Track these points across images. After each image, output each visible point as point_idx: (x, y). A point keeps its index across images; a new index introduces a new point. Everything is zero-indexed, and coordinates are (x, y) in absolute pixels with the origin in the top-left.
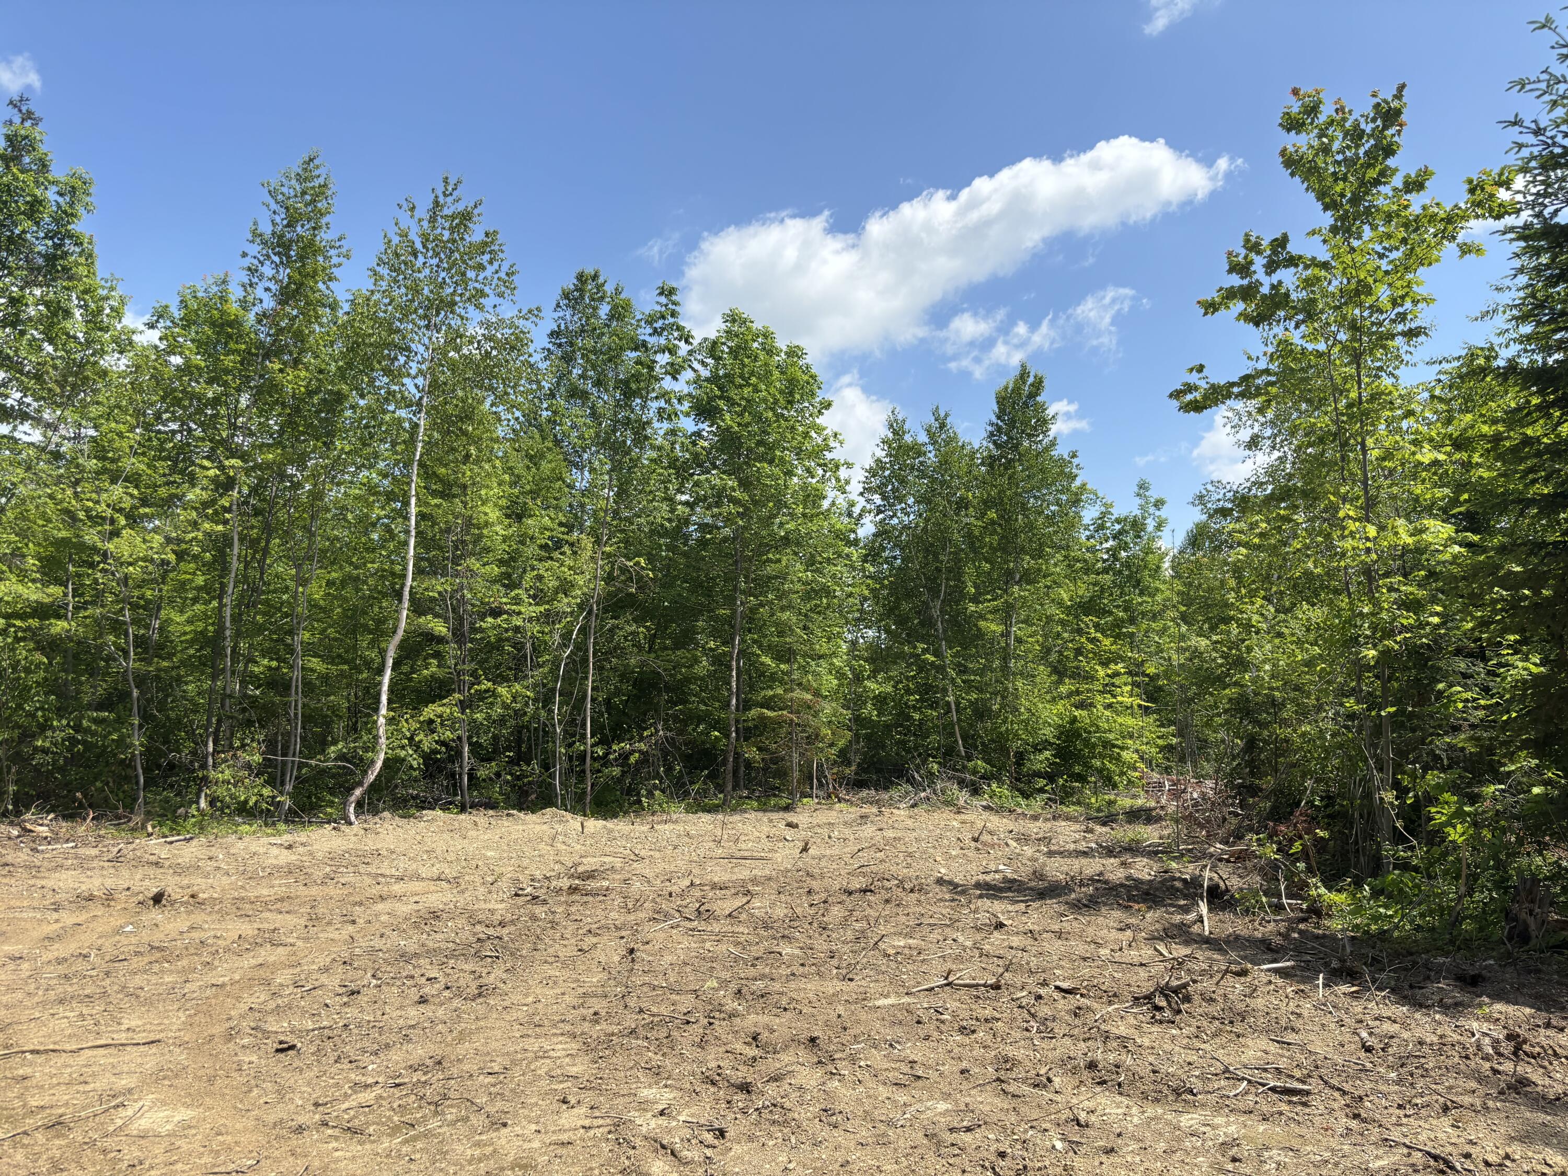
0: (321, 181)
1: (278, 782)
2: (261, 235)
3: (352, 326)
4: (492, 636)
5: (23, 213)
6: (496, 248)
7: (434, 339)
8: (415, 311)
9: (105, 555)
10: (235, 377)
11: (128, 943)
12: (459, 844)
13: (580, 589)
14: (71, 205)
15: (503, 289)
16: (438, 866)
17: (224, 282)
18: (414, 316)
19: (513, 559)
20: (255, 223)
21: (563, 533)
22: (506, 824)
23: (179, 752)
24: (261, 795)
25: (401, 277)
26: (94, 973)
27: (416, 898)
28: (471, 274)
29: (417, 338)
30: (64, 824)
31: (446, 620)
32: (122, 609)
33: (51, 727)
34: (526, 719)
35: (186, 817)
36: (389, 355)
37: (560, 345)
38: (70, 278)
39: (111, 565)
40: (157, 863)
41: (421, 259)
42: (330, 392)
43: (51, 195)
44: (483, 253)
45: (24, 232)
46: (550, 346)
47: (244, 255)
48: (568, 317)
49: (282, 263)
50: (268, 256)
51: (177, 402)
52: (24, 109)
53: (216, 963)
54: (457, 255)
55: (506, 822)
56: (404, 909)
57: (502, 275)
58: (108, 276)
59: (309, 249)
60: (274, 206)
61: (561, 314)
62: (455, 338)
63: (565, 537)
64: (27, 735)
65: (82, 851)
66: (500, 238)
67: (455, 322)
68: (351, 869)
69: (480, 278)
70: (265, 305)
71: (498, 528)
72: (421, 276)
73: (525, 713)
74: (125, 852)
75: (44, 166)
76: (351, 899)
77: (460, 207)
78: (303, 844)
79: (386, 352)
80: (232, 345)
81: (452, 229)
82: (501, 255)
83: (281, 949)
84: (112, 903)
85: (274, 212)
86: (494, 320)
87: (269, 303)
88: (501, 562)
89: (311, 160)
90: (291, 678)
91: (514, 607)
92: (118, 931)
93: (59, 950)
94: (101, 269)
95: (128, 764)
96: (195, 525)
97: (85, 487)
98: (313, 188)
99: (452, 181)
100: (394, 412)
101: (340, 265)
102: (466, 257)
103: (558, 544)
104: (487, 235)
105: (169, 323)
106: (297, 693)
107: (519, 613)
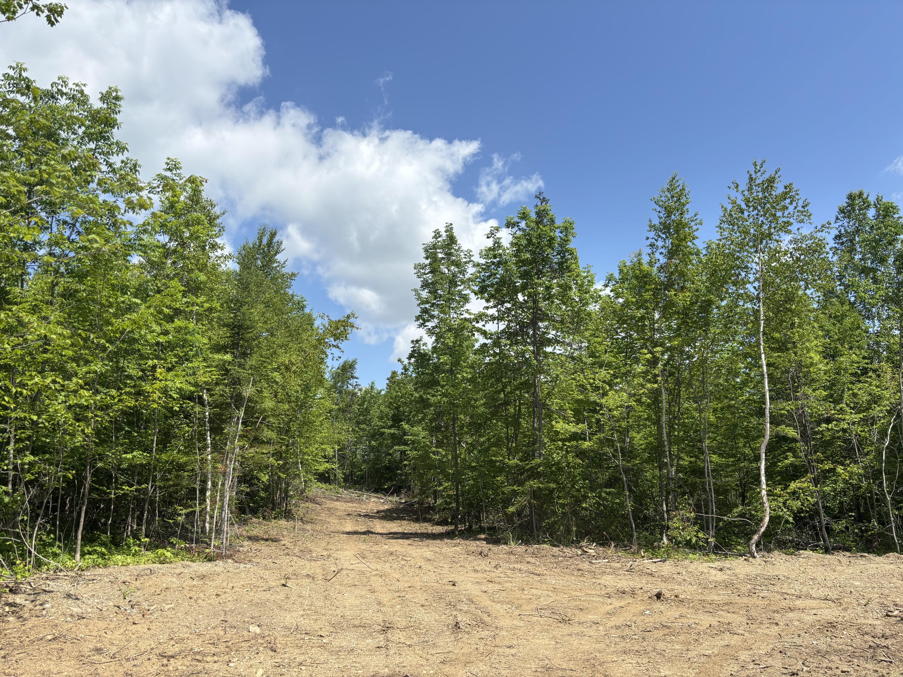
0: (681, 187)
1: (705, 529)
2: (654, 226)
3: (711, 262)
4: (828, 436)
5: (547, 245)
6: (794, 193)
7: (761, 258)
8: (748, 244)
9: (601, 406)
10: (651, 303)
11: (650, 621)
12: (832, 576)
13: (888, 400)
14: (566, 235)
15: (802, 217)
16: (822, 589)
17: (640, 255)
18: (747, 247)
19: (833, 385)
20: (650, 221)
21: (867, 364)
22: (862, 563)
23: (648, 510)
24: (698, 537)
25: (736, 227)
26: (636, 637)
27: (814, 611)
28: (779, 214)
29: (751, 260)
30: (601, 549)
31: (795, 428)
32: (612, 434)
33: (588, 497)
34: (862, 490)
35: (659, 548)
36: (735, 273)
37: (842, 243)
38: (570, 271)
39: (604, 411)
40: (651, 574)
41: (746, 214)
42: (705, 301)
43: (557, 234)
44: (785, 199)
45: (548, 254)
46: (836, 245)
47: (648, 238)
48: (846, 224)
49: (667, 237)
50: (659, 236)
51: (624, 322)
52: (541, 198)
53: (701, 640)
54: (768, 205)
55: (862, 561)
56: (809, 618)
57: (800, 208)
58: (586, 266)
59: (680, 226)
60: (659, 209)
61: (841, 223)
62: (774, 254)
63: (870, 366)
64: (578, 502)
65: (613, 564)
66: (795, 187)
67: (773, 245)
68: (764, 588)
69: (785, 214)
70: (661, 262)
71: (820, 366)
72: (748, 223)
73: (861, 487)
74: (633, 566)
75: (552, 221)
76: (771, 608)
77: (766, 176)
78: (729, 569)
79: (733, 272)
80: (648, 287)
81: (763, 191)
82: (797, 197)
83: (736, 636)
84: (635, 596)
85: (659, 212)
86: (799, 237)
87: (663, 260)
88: (825, 388)
89: (674, 179)
90: (704, 467)
91: (840, 416)
92: (642, 613)
93: (615, 621)
94: (582, 264)
95: (625, 517)
96: (643, 386)
97: (588, 372)
98: (677, 193)
99: (758, 163)
100: (743, 306)
101: (697, 229)
102: (774, 205)
103: (865, 371)
104: (786, 188)
105: (614, 283)
106: (708, 476)
107: (844, 420)
